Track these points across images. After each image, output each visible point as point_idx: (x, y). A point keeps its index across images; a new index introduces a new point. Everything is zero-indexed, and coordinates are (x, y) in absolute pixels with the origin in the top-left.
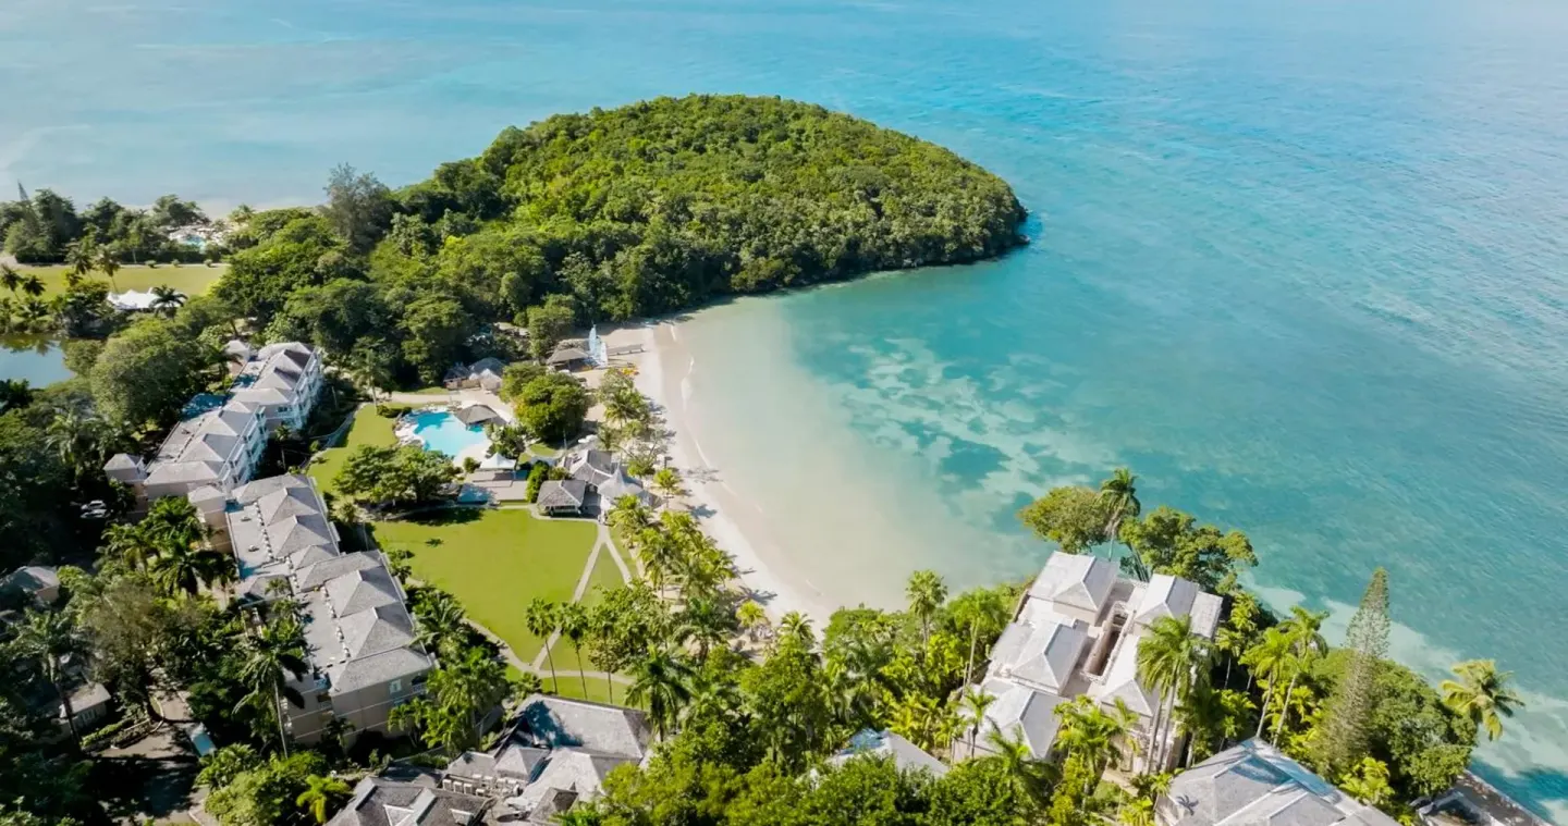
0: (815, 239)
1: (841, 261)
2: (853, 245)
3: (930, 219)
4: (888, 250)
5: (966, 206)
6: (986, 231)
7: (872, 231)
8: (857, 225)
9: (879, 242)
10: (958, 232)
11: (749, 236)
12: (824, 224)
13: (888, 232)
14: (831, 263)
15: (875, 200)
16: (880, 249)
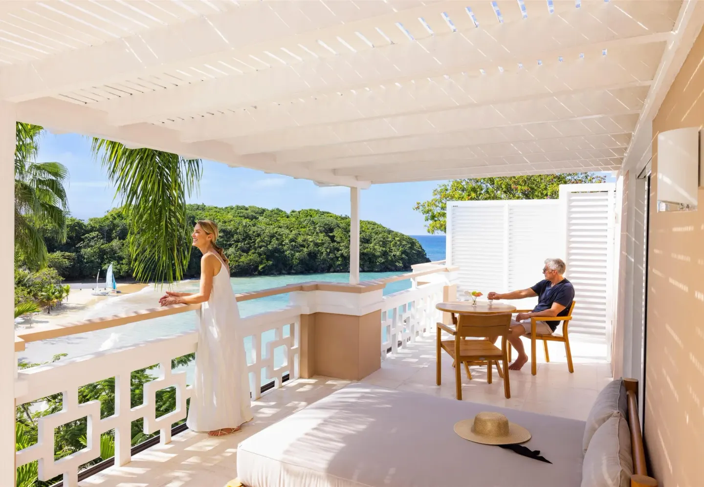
0: (285, 248)
1: (302, 261)
2: (313, 255)
3: (367, 245)
4: (338, 260)
5: (391, 242)
6: (404, 256)
7: (327, 248)
8: (317, 245)
9: (331, 256)
10: (385, 254)
11: (238, 241)
12: (292, 240)
13: (338, 250)
14: (295, 262)
15: (331, 234)
16: (332, 259)
